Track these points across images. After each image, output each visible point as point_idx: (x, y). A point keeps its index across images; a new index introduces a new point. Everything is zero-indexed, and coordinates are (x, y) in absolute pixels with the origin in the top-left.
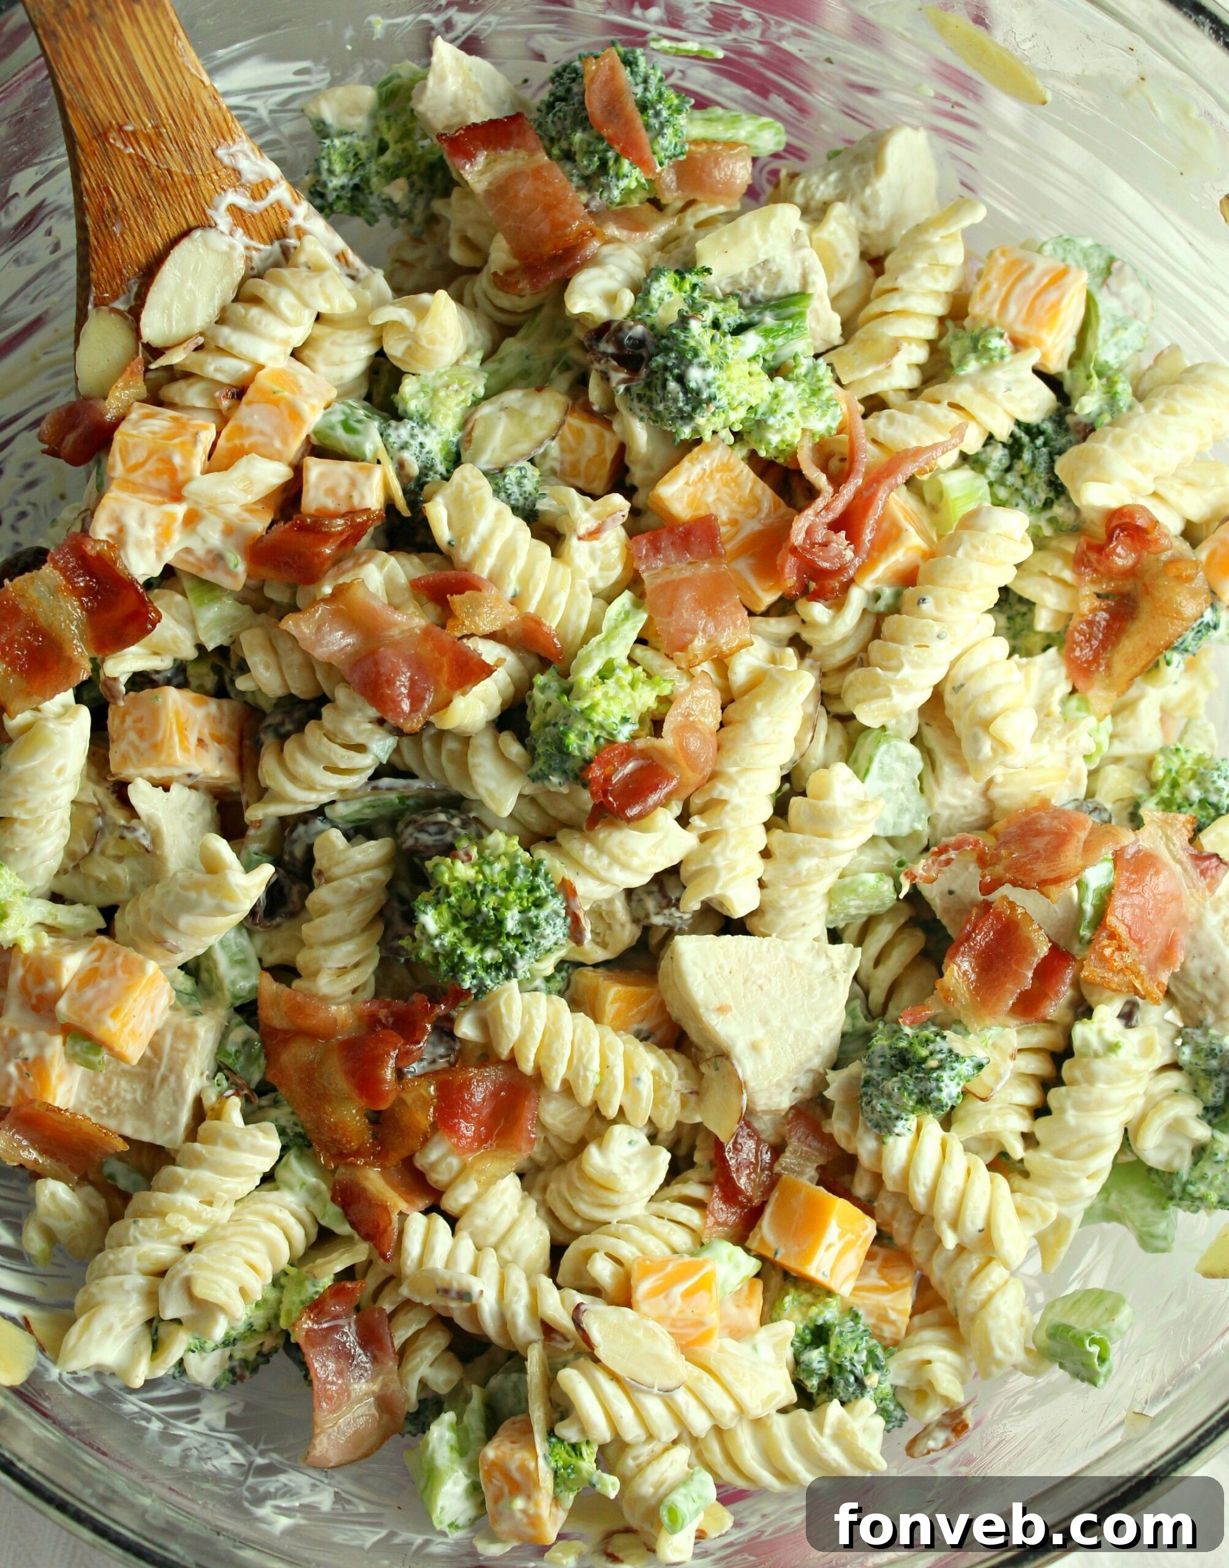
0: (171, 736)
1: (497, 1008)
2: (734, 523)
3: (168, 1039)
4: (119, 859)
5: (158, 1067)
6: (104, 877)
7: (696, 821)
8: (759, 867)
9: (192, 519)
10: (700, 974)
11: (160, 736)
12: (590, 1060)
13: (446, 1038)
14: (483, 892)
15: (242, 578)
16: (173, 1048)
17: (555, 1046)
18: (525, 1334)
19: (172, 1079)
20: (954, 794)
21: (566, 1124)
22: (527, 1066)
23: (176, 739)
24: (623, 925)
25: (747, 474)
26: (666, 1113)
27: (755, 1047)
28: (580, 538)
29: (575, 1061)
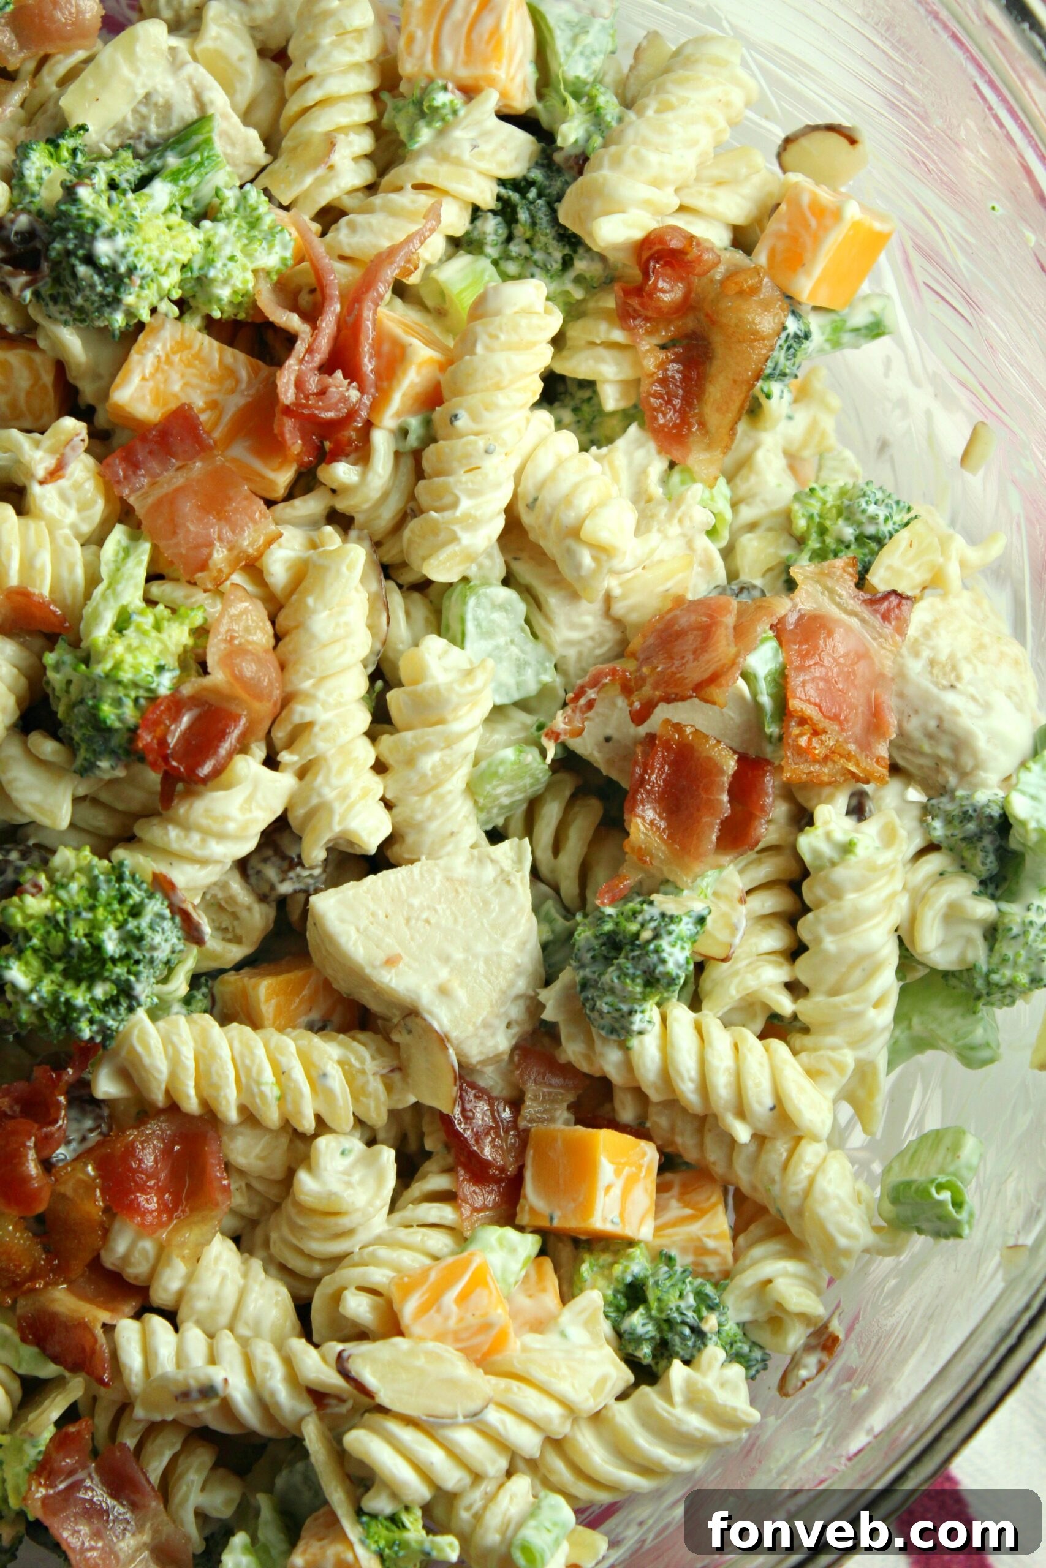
1: (132, 1050)
2: (213, 405)
7: (285, 757)
8: (377, 785)
10: (352, 930)
12: (260, 1072)
13: (87, 1107)
14: (66, 922)
17: (214, 1069)
18: (293, 1411)
20: (573, 626)
21: (263, 1159)
22: (192, 1104)
24: (249, 909)
25: (209, 344)
26: (372, 1104)
27: (443, 991)
28: (42, 483)
29: (244, 1080)
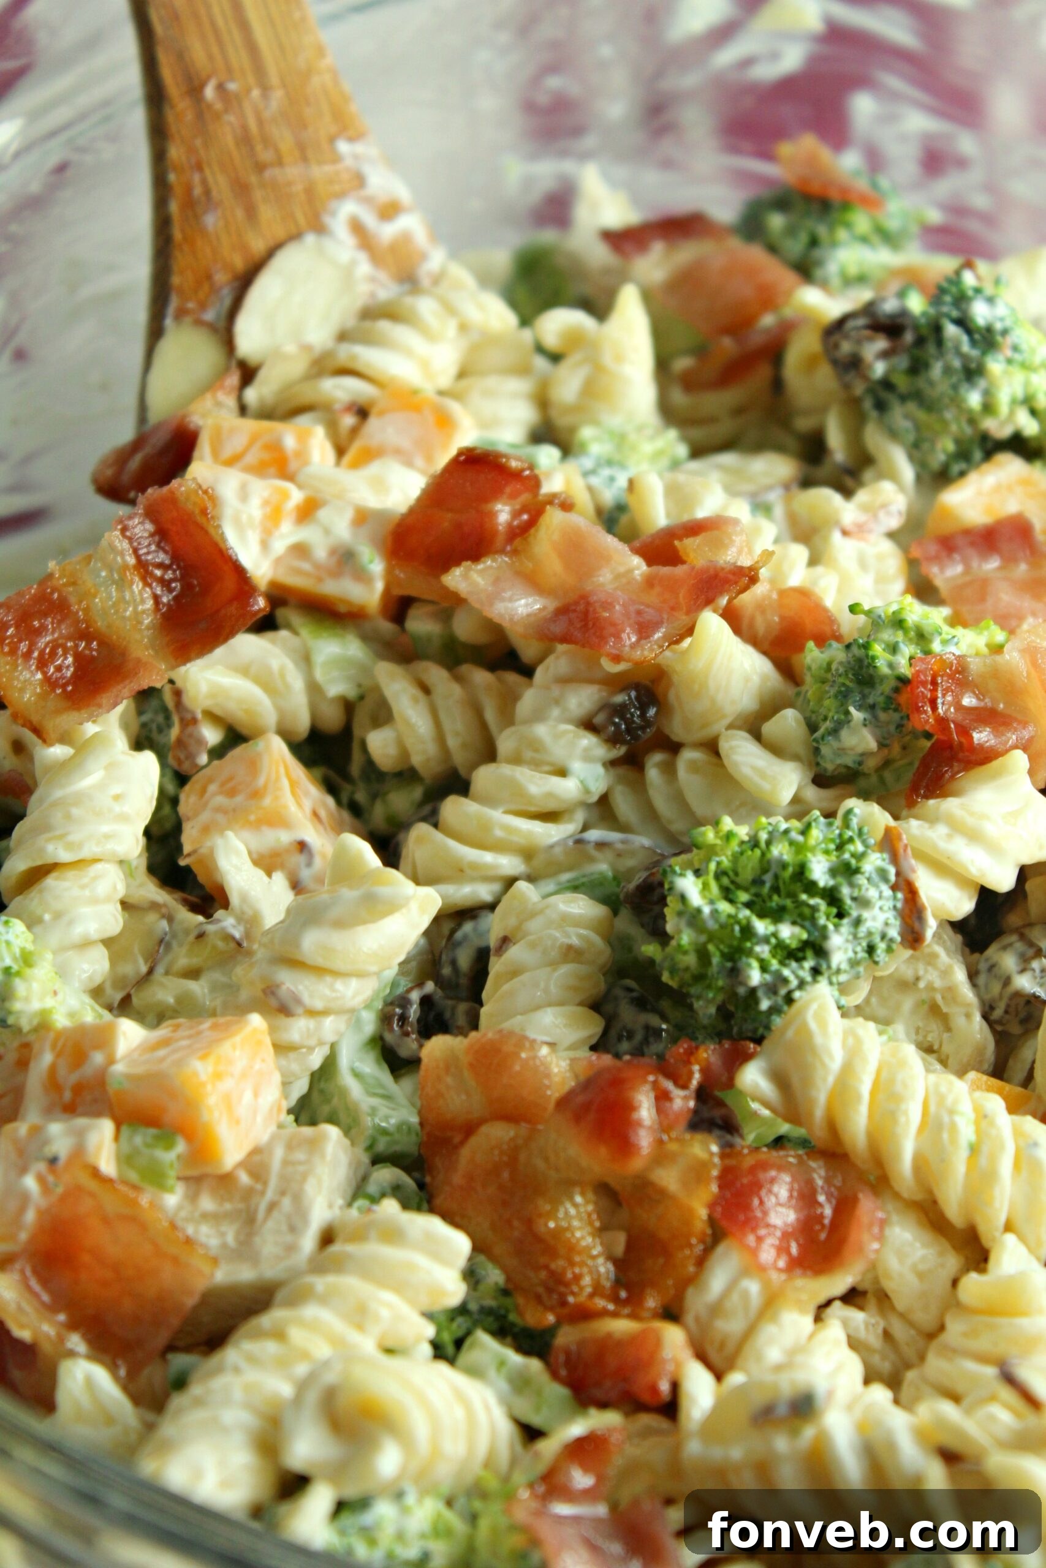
0: (278, 779)
1: (804, 1026)
3: (279, 1153)
4: (193, 974)
5: (263, 1193)
6: (171, 1000)
9: (307, 512)
11: (261, 781)
12: (957, 1101)
13: (717, 1132)
14: (769, 843)
15: (379, 586)
16: (286, 1163)
19: (286, 1203)
23: (285, 783)
28: (845, 533)
29: (932, 1108)
